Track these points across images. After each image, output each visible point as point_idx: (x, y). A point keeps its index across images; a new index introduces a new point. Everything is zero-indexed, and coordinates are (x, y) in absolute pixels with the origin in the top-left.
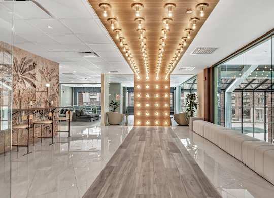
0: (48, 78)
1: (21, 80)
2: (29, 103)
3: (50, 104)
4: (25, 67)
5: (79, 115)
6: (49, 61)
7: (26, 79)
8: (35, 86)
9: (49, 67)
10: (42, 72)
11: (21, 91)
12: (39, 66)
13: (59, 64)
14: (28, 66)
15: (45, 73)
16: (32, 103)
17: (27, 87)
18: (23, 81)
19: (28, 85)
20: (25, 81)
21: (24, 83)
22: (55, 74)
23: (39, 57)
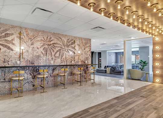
0: (83, 48)
1: (66, 50)
2: (71, 62)
3: (85, 63)
4: (69, 44)
5: (113, 70)
6: (84, 38)
7: (69, 50)
8: (74, 53)
9: (84, 41)
10: (79, 45)
11: (67, 56)
12: (77, 42)
13: (91, 39)
14: (71, 43)
15: (81, 45)
16: (73, 62)
17: (70, 54)
18: (68, 51)
19: (71, 53)
20: (69, 51)
21: (69, 52)
22: (88, 45)
23: (77, 37)
